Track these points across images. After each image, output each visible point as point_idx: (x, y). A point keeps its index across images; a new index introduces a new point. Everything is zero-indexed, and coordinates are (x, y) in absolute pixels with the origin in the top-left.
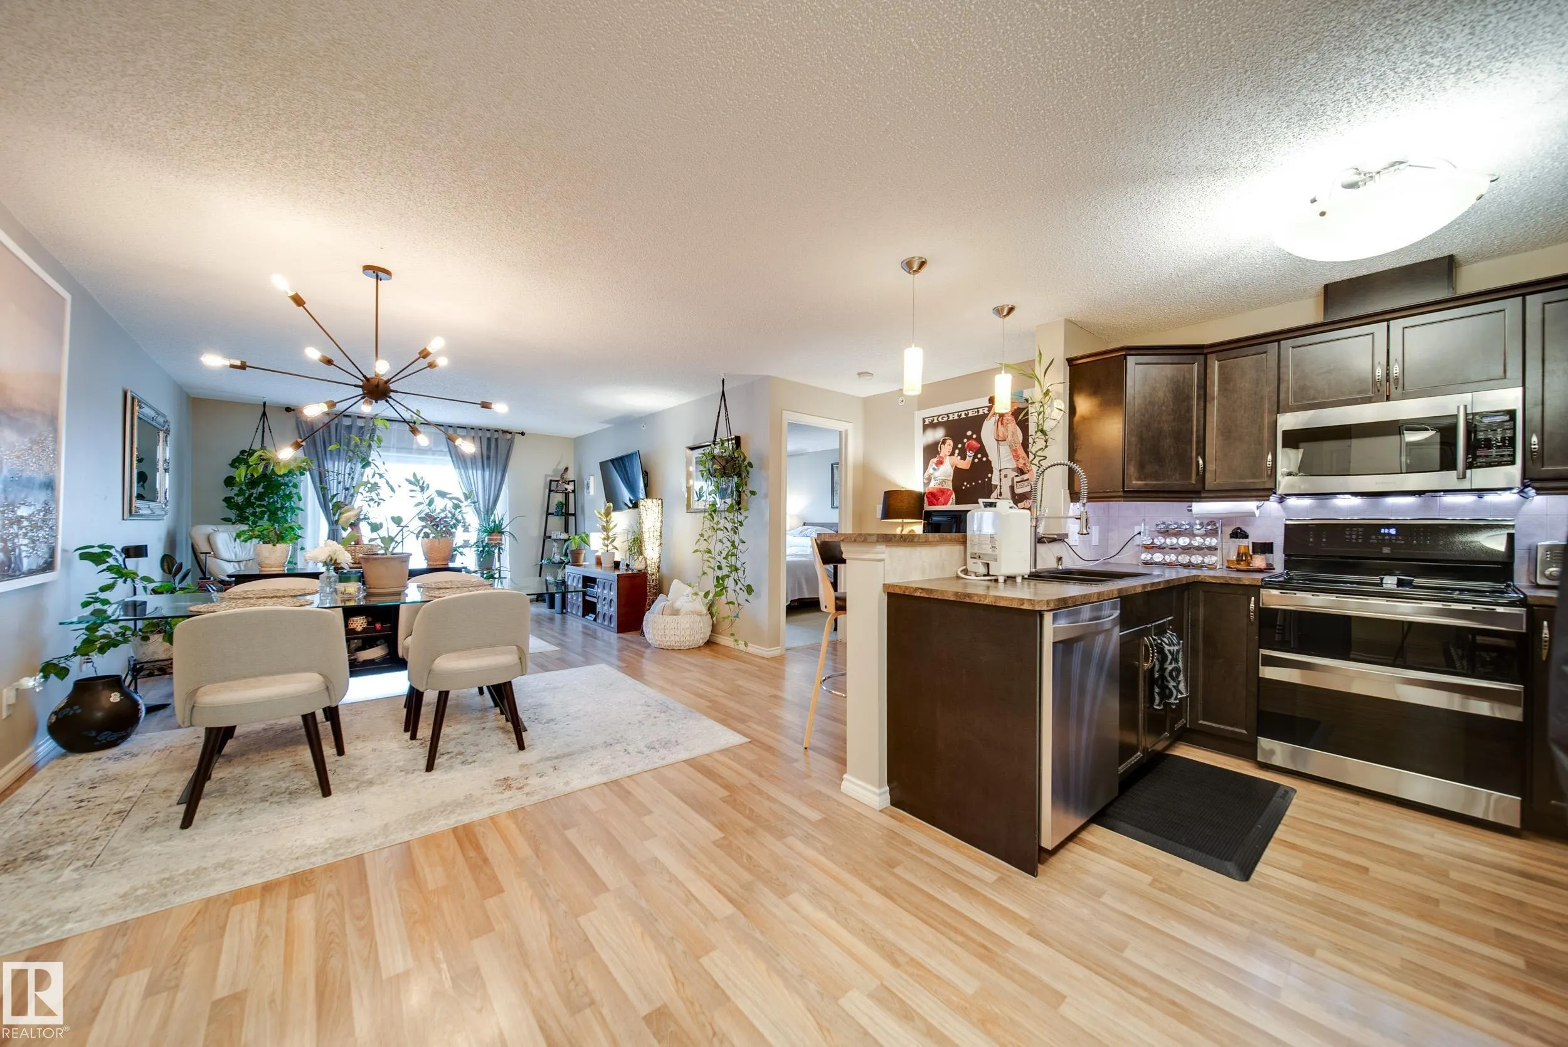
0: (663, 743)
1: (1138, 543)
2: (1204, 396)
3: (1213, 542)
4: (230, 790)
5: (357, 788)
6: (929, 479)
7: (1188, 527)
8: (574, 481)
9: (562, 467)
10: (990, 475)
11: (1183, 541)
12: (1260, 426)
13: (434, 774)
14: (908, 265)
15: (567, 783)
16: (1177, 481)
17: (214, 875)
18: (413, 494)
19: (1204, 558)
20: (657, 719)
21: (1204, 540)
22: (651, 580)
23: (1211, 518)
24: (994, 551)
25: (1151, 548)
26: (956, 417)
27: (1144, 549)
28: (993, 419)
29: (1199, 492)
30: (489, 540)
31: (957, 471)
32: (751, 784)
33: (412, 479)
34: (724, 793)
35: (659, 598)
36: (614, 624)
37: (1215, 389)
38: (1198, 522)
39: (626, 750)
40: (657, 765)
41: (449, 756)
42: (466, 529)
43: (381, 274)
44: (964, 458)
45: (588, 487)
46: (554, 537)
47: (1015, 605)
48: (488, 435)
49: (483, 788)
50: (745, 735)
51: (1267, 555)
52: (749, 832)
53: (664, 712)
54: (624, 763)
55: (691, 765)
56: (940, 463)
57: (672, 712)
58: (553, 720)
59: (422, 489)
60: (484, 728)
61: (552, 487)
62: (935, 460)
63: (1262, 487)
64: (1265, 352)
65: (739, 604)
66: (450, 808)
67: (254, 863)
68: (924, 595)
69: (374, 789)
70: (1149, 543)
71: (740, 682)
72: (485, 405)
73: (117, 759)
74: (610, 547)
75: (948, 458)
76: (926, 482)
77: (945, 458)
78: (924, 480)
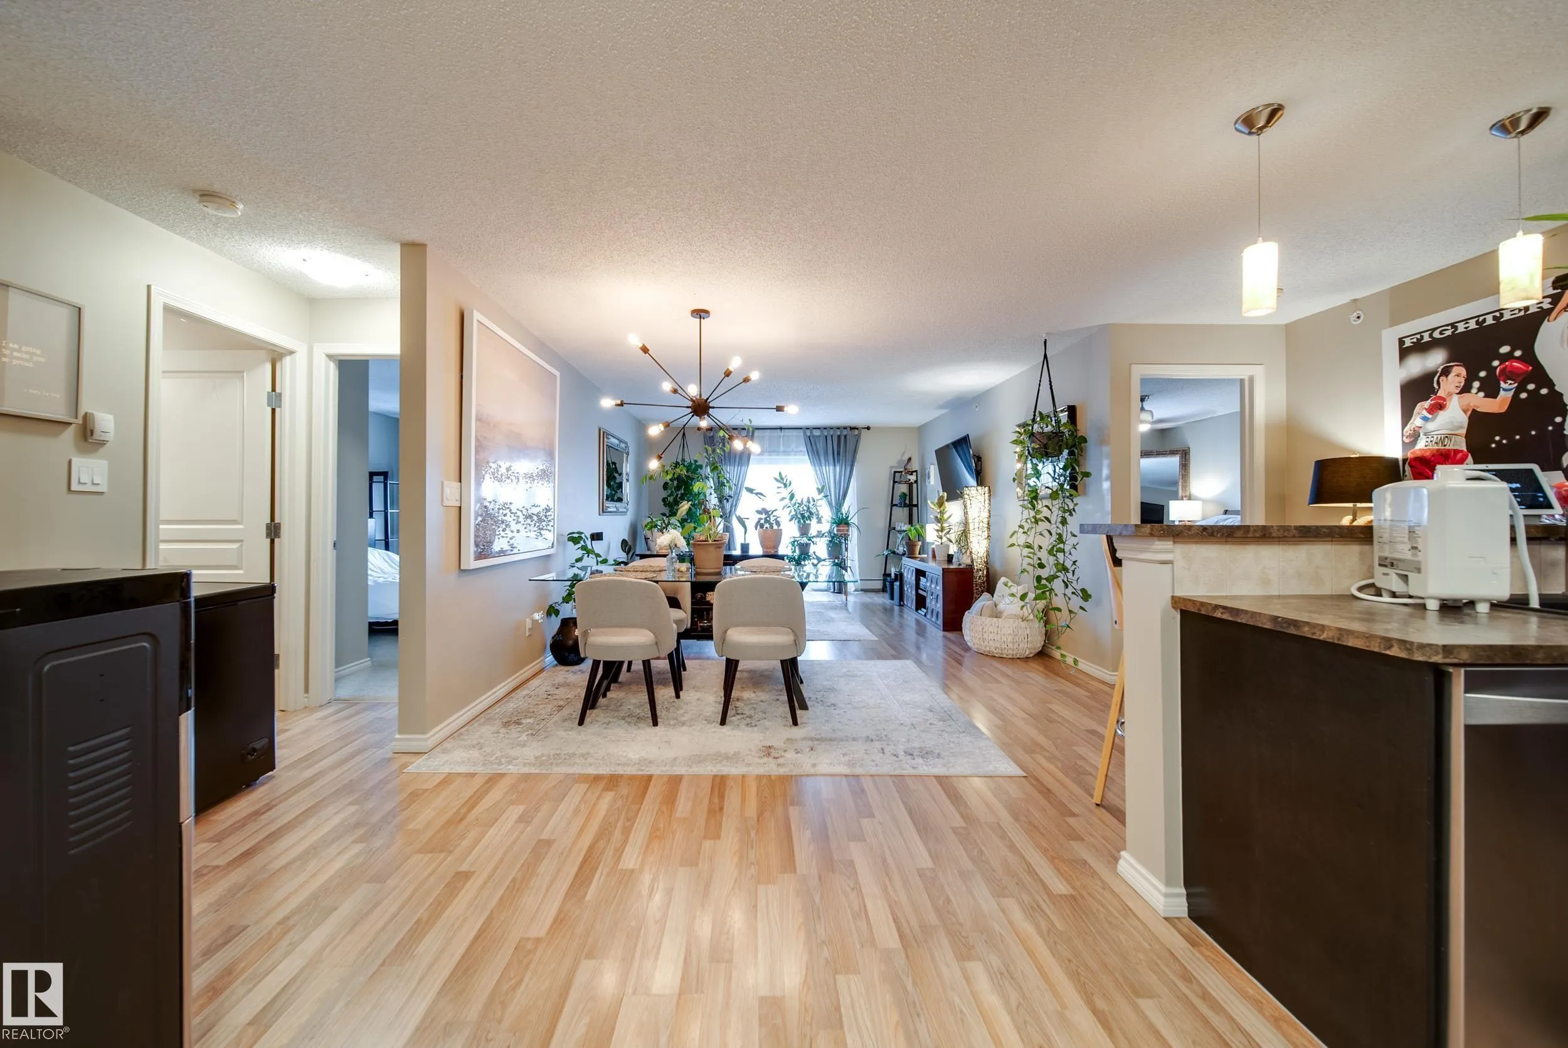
0: (924, 752)
4: (612, 707)
5: (674, 725)
6: (1415, 436)
8: (916, 471)
9: (906, 458)
10: (1559, 419)
13: (725, 729)
14: (1248, 123)
15: (814, 765)
17: (577, 761)
18: (779, 490)
20: (932, 726)
22: (980, 575)
24: (1414, 555)
26: (1472, 325)
28: (1564, 318)
30: (838, 530)
31: (1476, 418)
32: (998, 824)
33: (779, 478)
34: (959, 822)
35: (982, 597)
36: (940, 621)
39: (882, 749)
40: (904, 772)
41: (743, 716)
42: (819, 521)
43: (702, 314)
44: (1492, 394)
45: (929, 477)
46: (898, 528)
47: (1375, 648)
48: (838, 433)
49: (750, 750)
50: (1021, 767)
52: (964, 875)
53: (944, 721)
54: (873, 761)
55: (941, 784)
56: (1439, 406)
57: (953, 723)
58: (834, 705)
59: (785, 485)
60: (778, 700)
61: (896, 478)
62: (1427, 404)
65: (1070, 612)
66: (720, 759)
67: (597, 760)
68: (1225, 616)
69: (684, 728)
71: (1054, 707)
72: (779, 409)
73: (575, 673)
74: (944, 539)
75: (1455, 398)
76: (1407, 441)
77: (1448, 399)
78: (1404, 438)
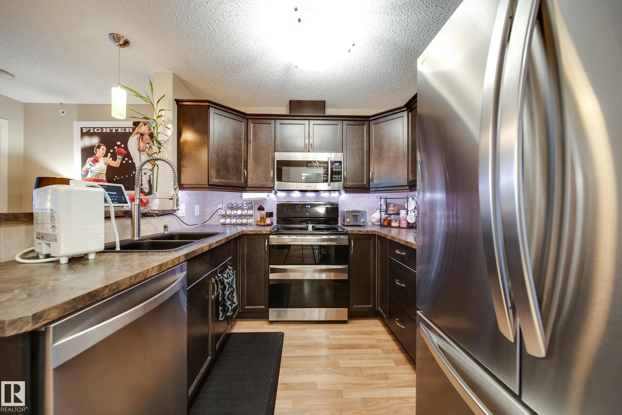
1: (219, 214)
2: (247, 141)
3: (250, 212)
6: (87, 172)
7: (241, 205)
10: (134, 172)
11: (239, 212)
12: (268, 158)
16: (235, 181)
19: (247, 220)
21: (248, 211)
23: (250, 201)
24: (53, 231)
25: (225, 216)
26: (108, 131)
27: (222, 216)
28: (136, 136)
29: (245, 188)
31: (110, 168)
37: (251, 137)
38: (245, 203)
44: (115, 159)
51: (271, 217)
56: (96, 161)
62: (92, 159)
63: (269, 187)
64: (270, 124)
70: (224, 213)
75: (102, 158)
76: (84, 173)
77: (99, 158)
78: (83, 172)
